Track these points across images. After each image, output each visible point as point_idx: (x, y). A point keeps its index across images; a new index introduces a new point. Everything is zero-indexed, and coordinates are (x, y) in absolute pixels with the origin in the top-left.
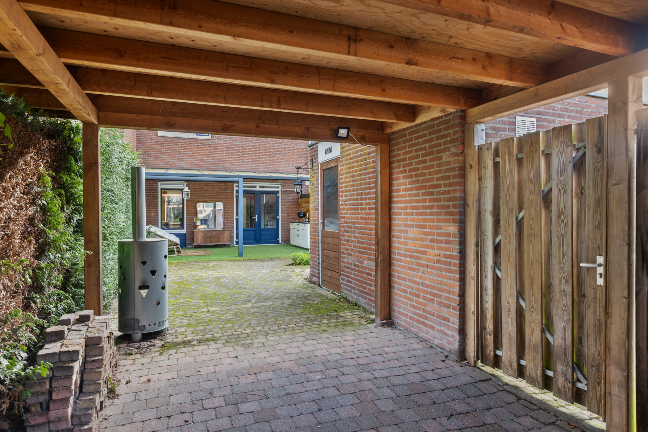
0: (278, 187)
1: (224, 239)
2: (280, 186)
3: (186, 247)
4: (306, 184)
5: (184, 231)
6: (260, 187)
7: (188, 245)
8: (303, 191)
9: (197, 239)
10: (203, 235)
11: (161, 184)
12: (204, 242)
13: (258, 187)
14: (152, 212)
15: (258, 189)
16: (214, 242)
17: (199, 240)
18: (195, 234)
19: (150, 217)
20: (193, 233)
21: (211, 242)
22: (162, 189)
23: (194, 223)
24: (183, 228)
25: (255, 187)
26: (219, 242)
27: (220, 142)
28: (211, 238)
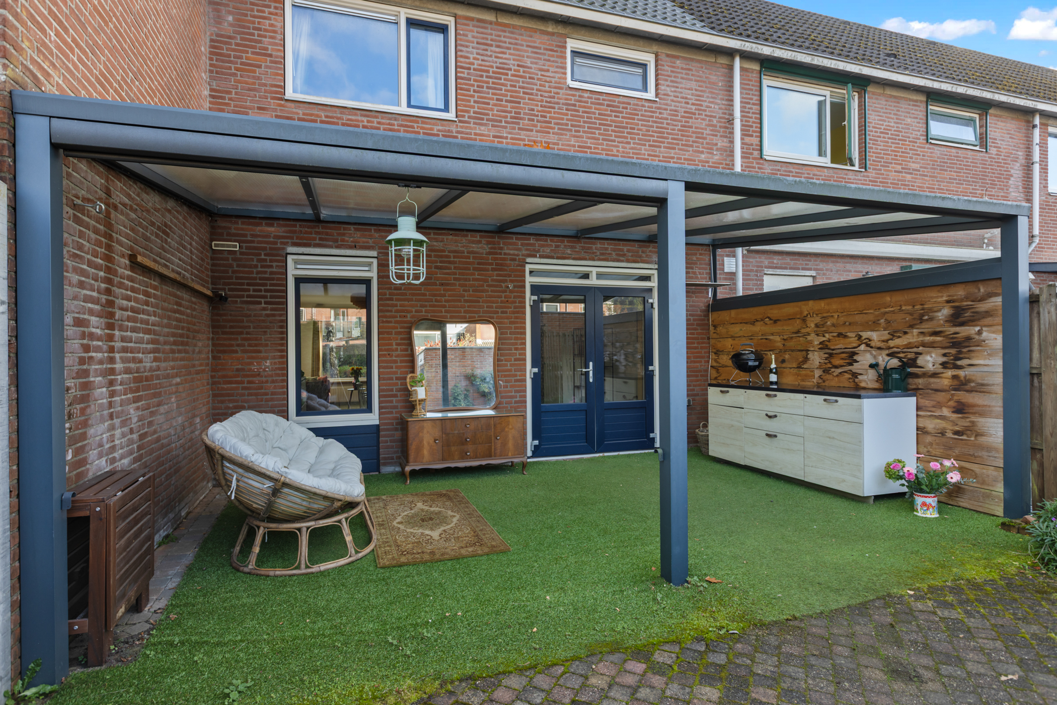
0: (647, 278)
1: (504, 444)
2: (655, 272)
3: (378, 470)
4: (726, 270)
5: (371, 419)
6: (600, 276)
7: (385, 464)
8: (719, 290)
9: (419, 449)
10: (437, 433)
11: (296, 262)
12: (444, 459)
13: (594, 275)
14: (266, 358)
15: (593, 281)
16: (476, 457)
17: (426, 452)
18: (412, 430)
19: (259, 375)
20: (403, 426)
21: (464, 456)
22: (299, 281)
23: (408, 393)
24: (369, 410)
25: (586, 276)
26: (489, 455)
27: (483, 130)
28: (464, 442)
